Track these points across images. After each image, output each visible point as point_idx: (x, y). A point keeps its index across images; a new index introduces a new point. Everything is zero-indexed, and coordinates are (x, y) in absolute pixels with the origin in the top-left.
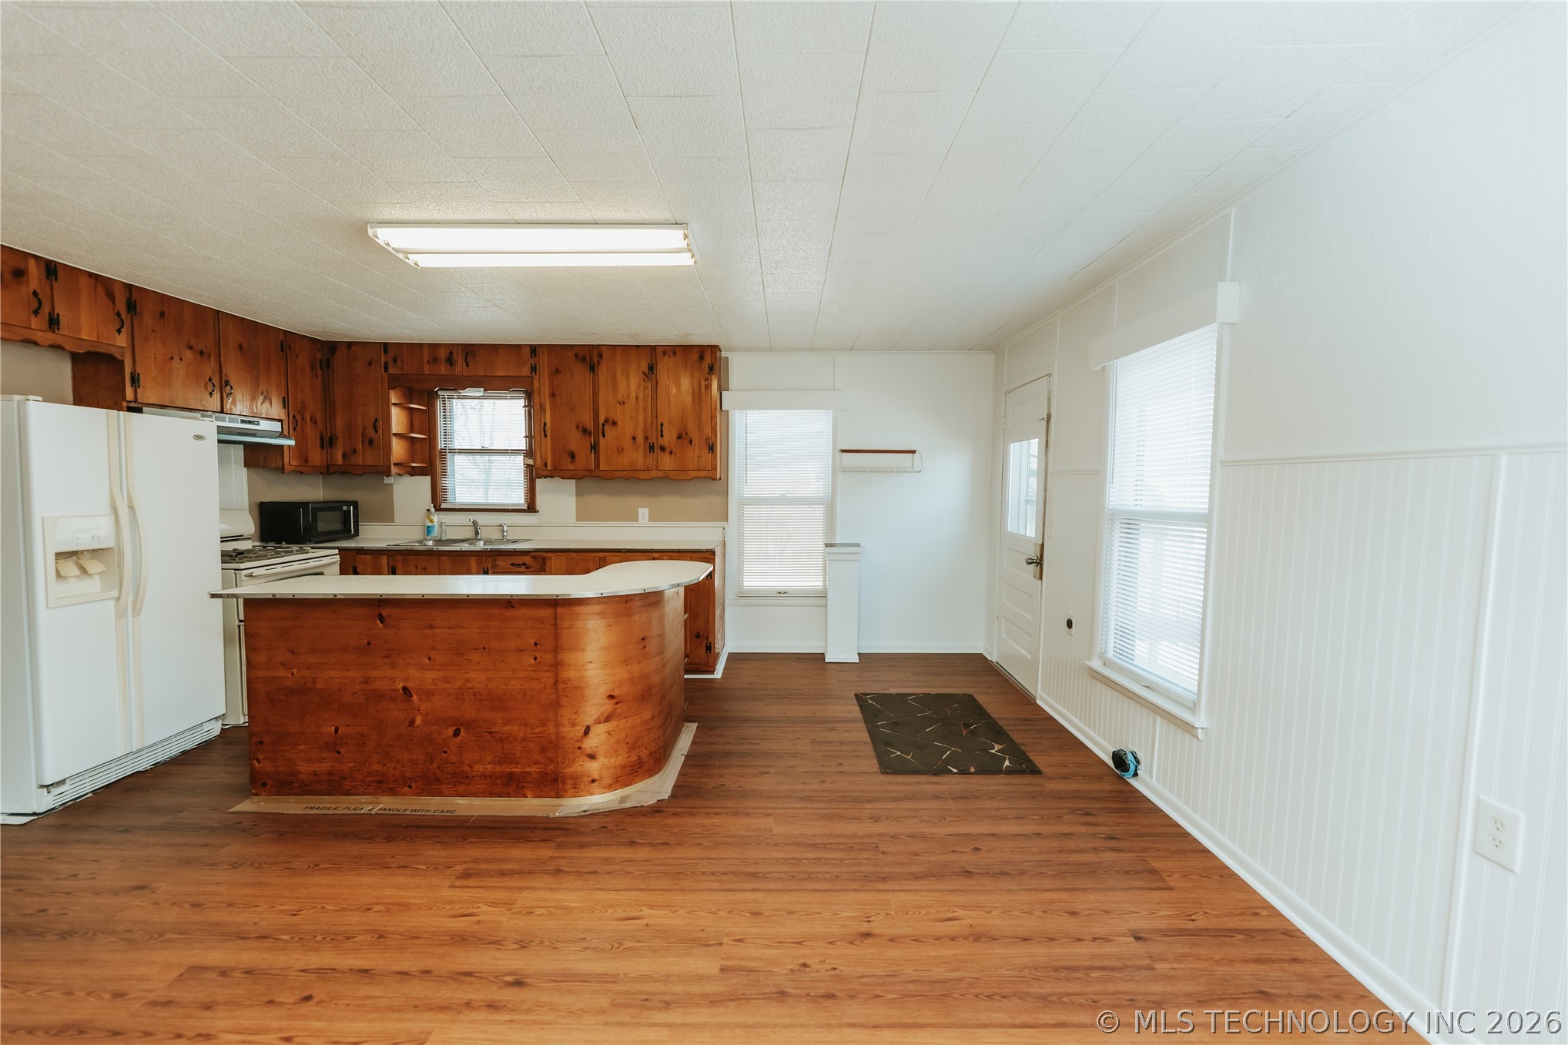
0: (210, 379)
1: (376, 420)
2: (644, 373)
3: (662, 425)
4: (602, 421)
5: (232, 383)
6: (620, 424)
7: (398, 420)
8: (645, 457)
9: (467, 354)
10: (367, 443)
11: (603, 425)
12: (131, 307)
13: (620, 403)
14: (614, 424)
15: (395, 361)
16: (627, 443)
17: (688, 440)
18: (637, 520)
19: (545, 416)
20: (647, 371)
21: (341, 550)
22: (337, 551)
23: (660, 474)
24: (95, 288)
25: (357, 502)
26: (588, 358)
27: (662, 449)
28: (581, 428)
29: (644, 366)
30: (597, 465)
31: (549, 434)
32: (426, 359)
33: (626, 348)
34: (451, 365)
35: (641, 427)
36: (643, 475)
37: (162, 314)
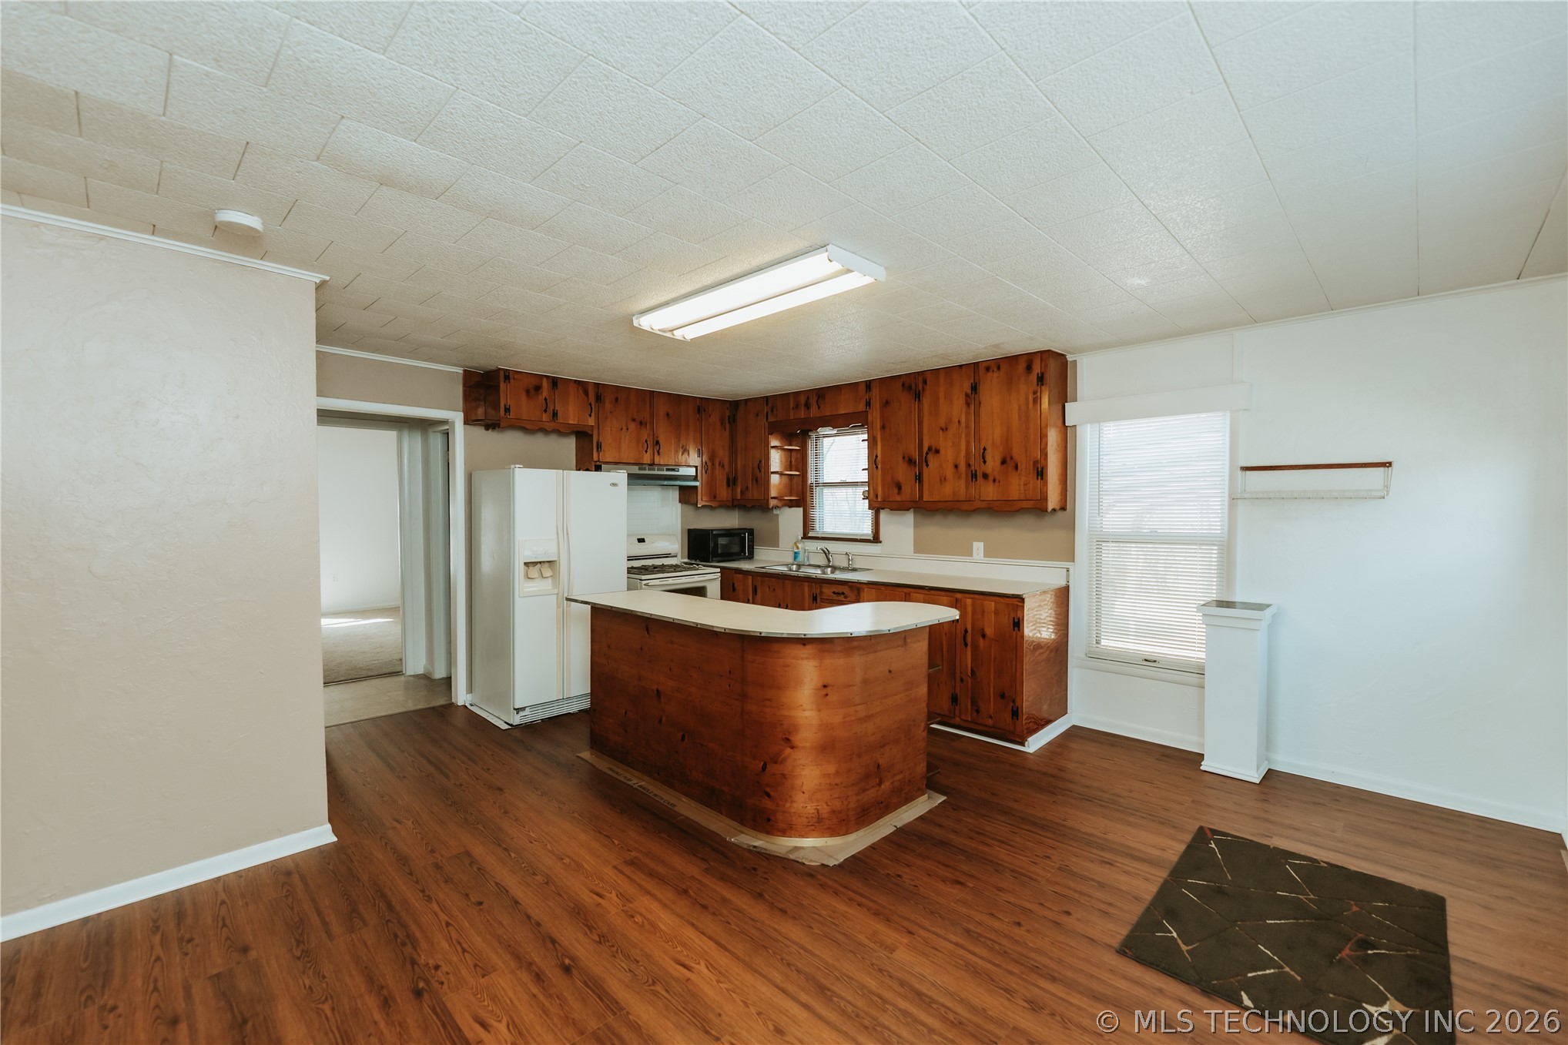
0: (646, 441)
1: (760, 462)
2: (967, 395)
3: (985, 449)
5: (661, 443)
6: (942, 452)
7: (776, 461)
8: (967, 486)
9: (819, 397)
10: (754, 481)
11: (927, 454)
12: (598, 398)
13: (943, 430)
14: (937, 452)
15: (772, 411)
16: (949, 471)
17: (1014, 465)
18: (972, 556)
19: (877, 449)
20: (969, 392)
21: (722, 568)
22: (719, 570)
23: (983, 505)
24: (578, 389)
25: (753, 529)
26: (913, 386)
27: (985, 476)
28: (907, 459)
29: (967, 387)
30: (921, 496)
31: (879, 467)
32: (791, 406)
33: (949, 370)
34: (808, 409)
35: (963, 453)
36: (965, 506)
37: (617, 399)
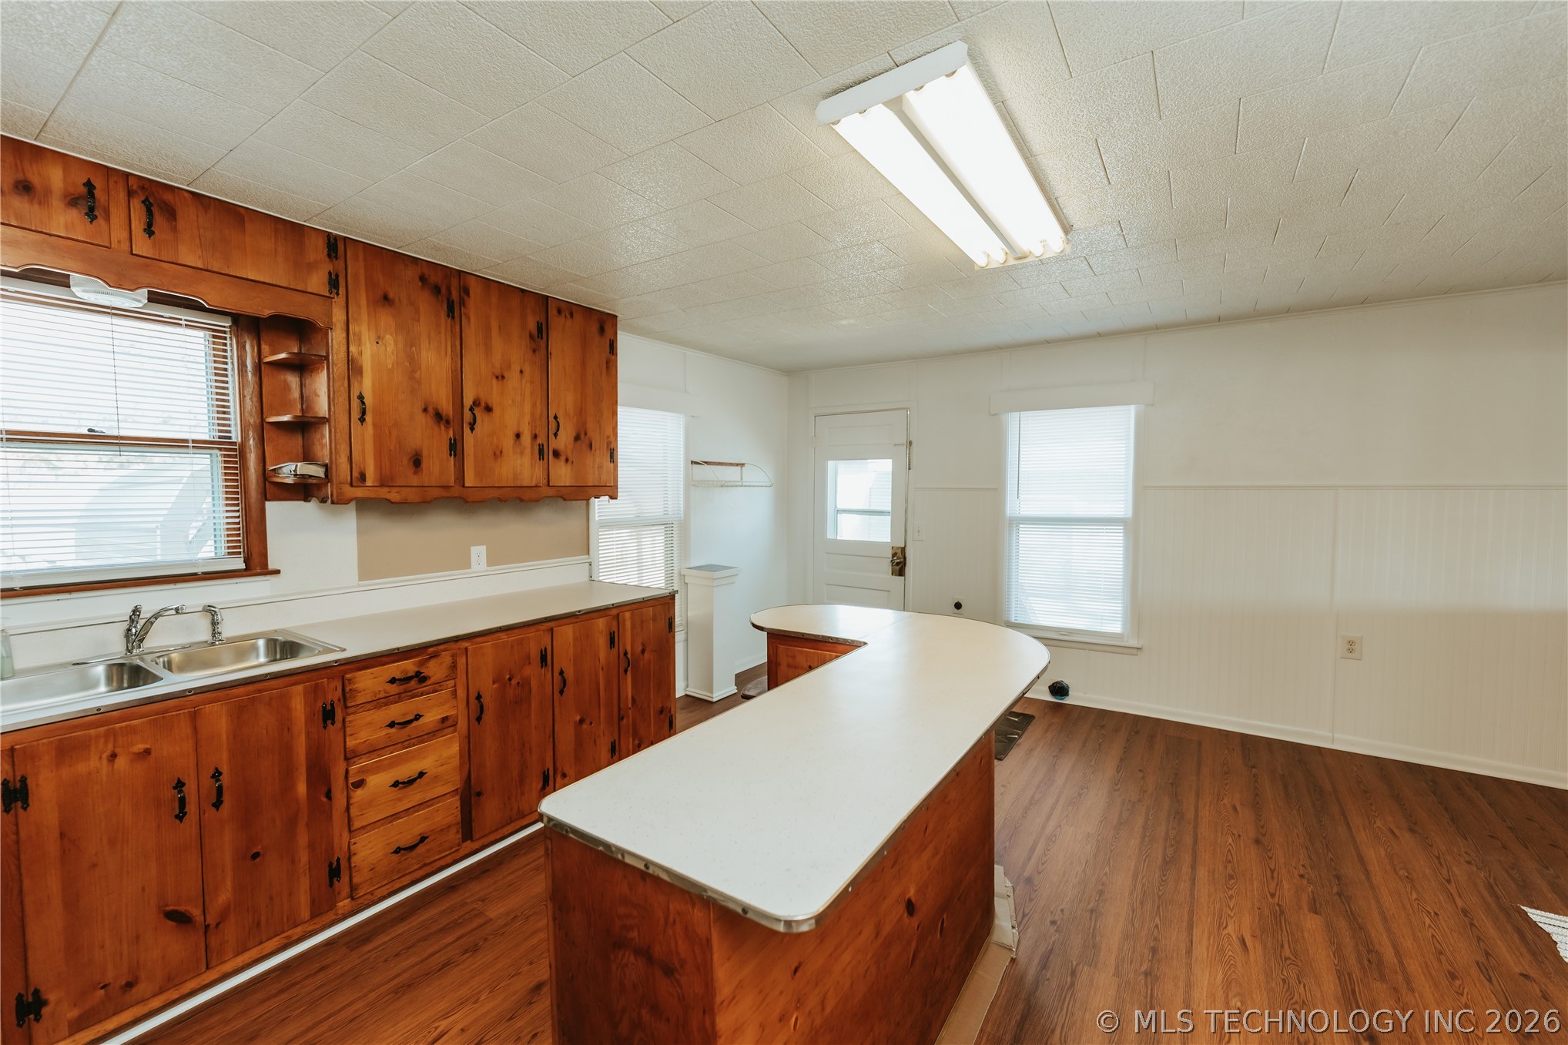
2: (531, 336)
3: (554, 418)
4: (468, 402)
6: (497, 411)
8: (532, 466)
9: (146, 204)
11: (471, 409)
13: (497, 377)
14: (488, 409)
16: (508, 442)
17: (588, 442)
18: (469, 567)
19: (361, 383)
20: (535, 332)
23: (555, 492)
26: (444, 290)
27: (556, 454)
28: (430, 412)
29: (532, 326)
30: (460, 480)
31: (368, 418)
33: (505, 290)
34: (90, 218)
35: (527, 418)
36: (528, 496)
